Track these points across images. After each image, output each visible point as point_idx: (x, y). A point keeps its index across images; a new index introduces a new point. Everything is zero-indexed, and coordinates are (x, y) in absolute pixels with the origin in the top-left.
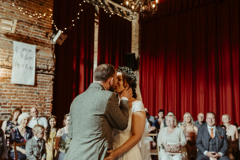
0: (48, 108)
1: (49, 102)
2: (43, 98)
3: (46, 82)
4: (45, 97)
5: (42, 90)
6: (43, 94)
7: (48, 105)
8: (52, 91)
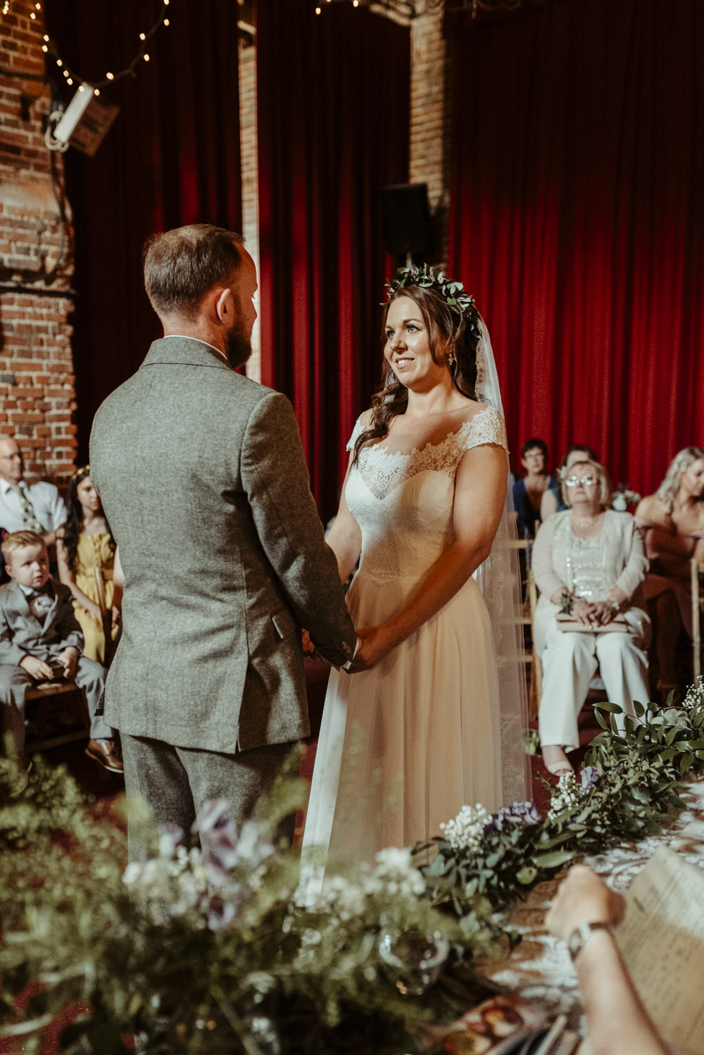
0: (61, 443)
1: (60, 418)
2: (35, 399)
3: (39, 329)
4: (40, 395)
5: (26, 364)
6: (32, 384)
7: (59, 430)
8: (71, 369)
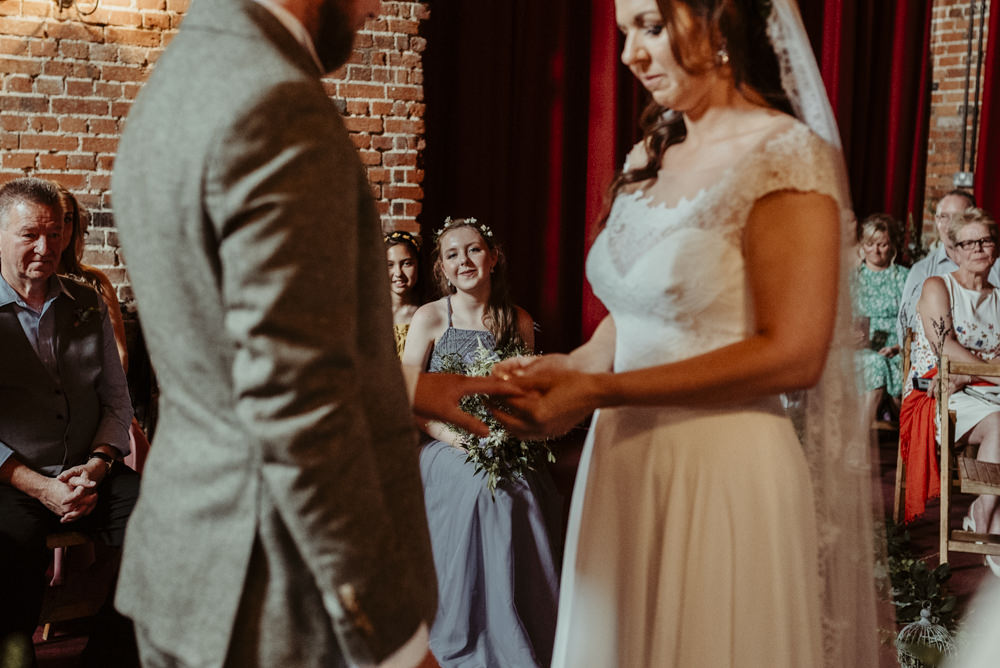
0: (401, 192)
1: (402, 160)
2: (371, 133)
3: (381, 42)
4: (378, 130)
5: (361, 87)
6: (368, 114)
7: (399, 176)
8: (420, 96)
